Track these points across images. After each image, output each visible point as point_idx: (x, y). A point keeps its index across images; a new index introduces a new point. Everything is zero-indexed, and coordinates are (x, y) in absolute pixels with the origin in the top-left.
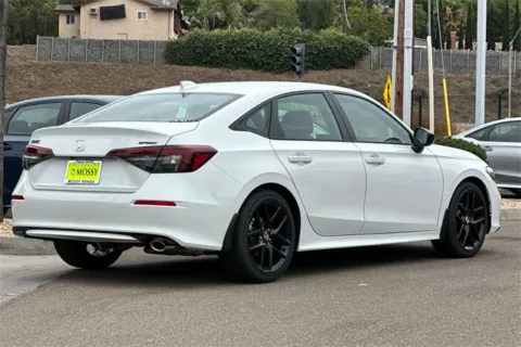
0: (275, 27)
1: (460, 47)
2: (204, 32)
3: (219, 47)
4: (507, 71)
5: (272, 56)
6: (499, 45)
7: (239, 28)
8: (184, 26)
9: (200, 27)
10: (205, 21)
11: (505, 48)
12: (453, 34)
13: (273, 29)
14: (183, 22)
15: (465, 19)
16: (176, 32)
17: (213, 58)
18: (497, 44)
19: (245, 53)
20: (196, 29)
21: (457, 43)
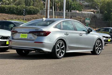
1: (59, 11)
2: (4, 6)
3: (7, 9)
4: (69, 16)
5: (19, 11)
6: (67, 11)
7: (12, 5)
9: (3, 4)
10: (4, 3)
11: (68, 11)
12: (58, 8)
13: (19, 6)
15: (60, 5)
20: (2, 5)
21: (58, 10)
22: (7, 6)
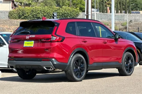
0: (47, 6)
2: (22, 8)
3: (27, 13)
4: (127, 20)
5: (46, 16)
8: (15, 6)
14: (15, 4)
16: (12, 8)
17: (25, 17)
18: (123, 11)
19: (37, 15)
21: (110, 11)
22: (27, 7)
